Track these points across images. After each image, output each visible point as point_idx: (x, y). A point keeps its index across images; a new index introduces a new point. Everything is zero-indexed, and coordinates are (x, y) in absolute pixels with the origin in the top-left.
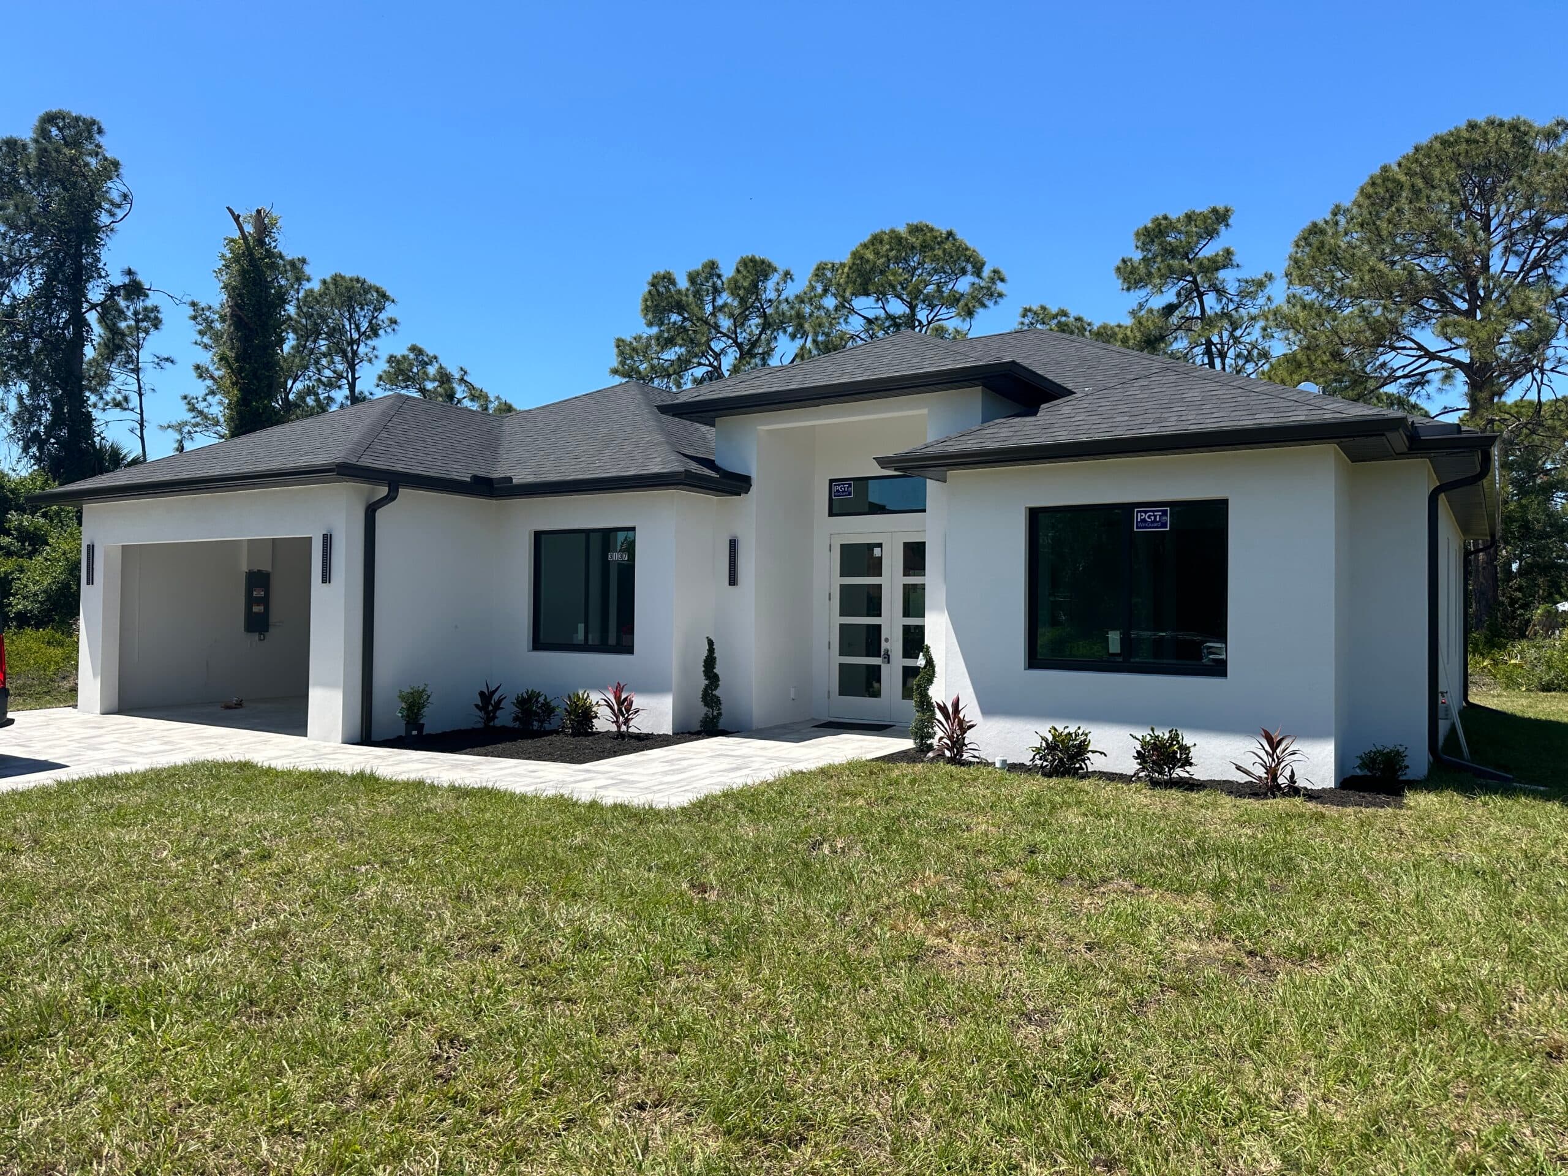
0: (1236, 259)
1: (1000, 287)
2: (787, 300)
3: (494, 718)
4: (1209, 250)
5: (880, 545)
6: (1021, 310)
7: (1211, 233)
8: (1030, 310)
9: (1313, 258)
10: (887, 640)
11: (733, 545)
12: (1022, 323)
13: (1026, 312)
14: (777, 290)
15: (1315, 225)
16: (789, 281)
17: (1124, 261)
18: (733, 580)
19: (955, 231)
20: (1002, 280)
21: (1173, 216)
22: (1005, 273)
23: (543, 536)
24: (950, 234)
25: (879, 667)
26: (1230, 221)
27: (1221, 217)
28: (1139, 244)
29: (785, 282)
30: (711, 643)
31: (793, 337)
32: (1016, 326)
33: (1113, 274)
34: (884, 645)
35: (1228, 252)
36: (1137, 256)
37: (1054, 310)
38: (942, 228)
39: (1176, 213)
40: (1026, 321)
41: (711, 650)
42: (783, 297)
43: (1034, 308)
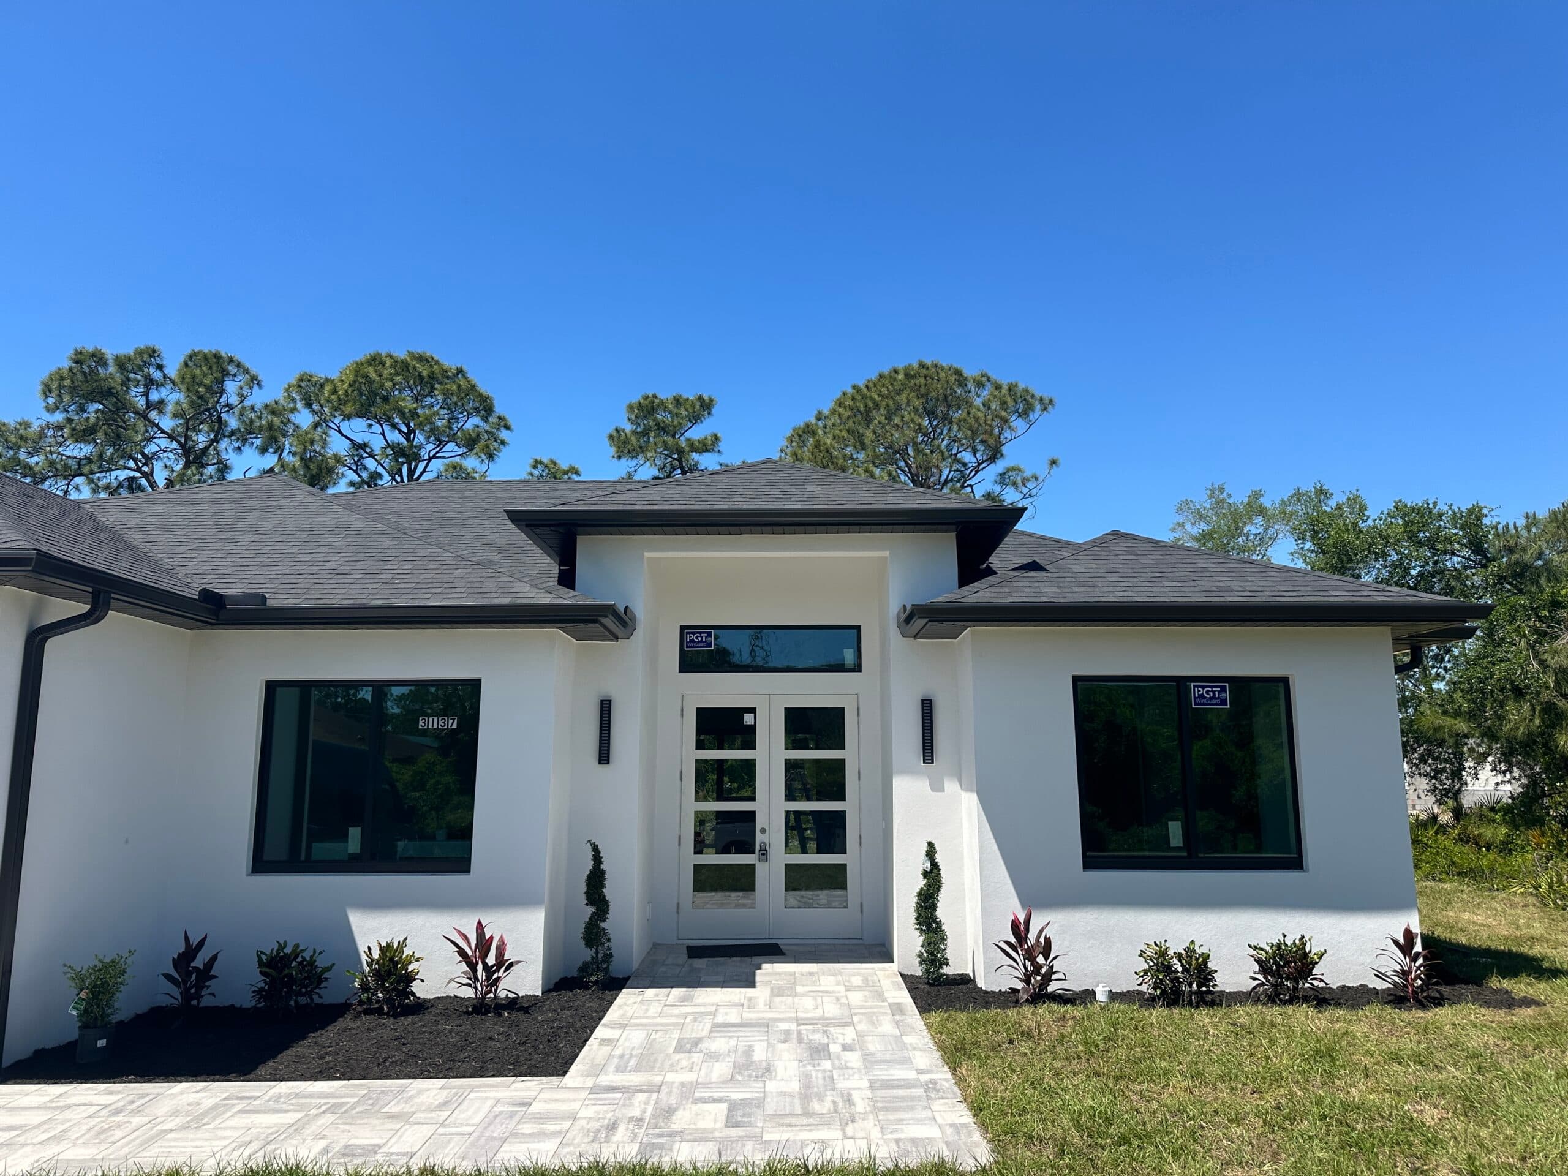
0: (722, 446)
1: (504, 434)
2: (252, 408)
3: (199, 997)
4: (696, 433)
5: (752, 710)
6: (532, 461)
7: (695, 419)
8: (541, 462)
9: (812, 454)
10: (763, 831)
11: (606, 708)
12: (532, 475)
13: (537, 463)
14: (240, 395)
15: (807, 425)
16: (256, 387)
17: (617, 430)
18: (604, 757)
19: (465, 368)
20: (508, 428)
21: (662, 396)
22: (511, 421)
23: (279, 690)
24: (460, 371)
25: (752, 867)
26: (714, 411)
27: (706, 406)
28: (633, 417)
29: (251, 388)
30: (596, 849)
31: (263, 450)
32: (523, 475)
33: (606, 442)
34: (759, 837)
35: (716, 438)
36: (628, 428)
37: (565, 466)
38: (450, 363)
39: (666, 395)
40: (536, 473)
41: (597, 859)
42: (247, 403)
43: (546, 461)
